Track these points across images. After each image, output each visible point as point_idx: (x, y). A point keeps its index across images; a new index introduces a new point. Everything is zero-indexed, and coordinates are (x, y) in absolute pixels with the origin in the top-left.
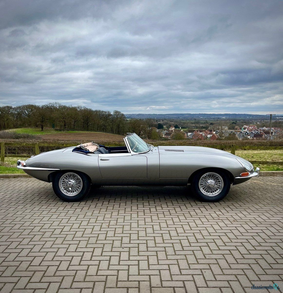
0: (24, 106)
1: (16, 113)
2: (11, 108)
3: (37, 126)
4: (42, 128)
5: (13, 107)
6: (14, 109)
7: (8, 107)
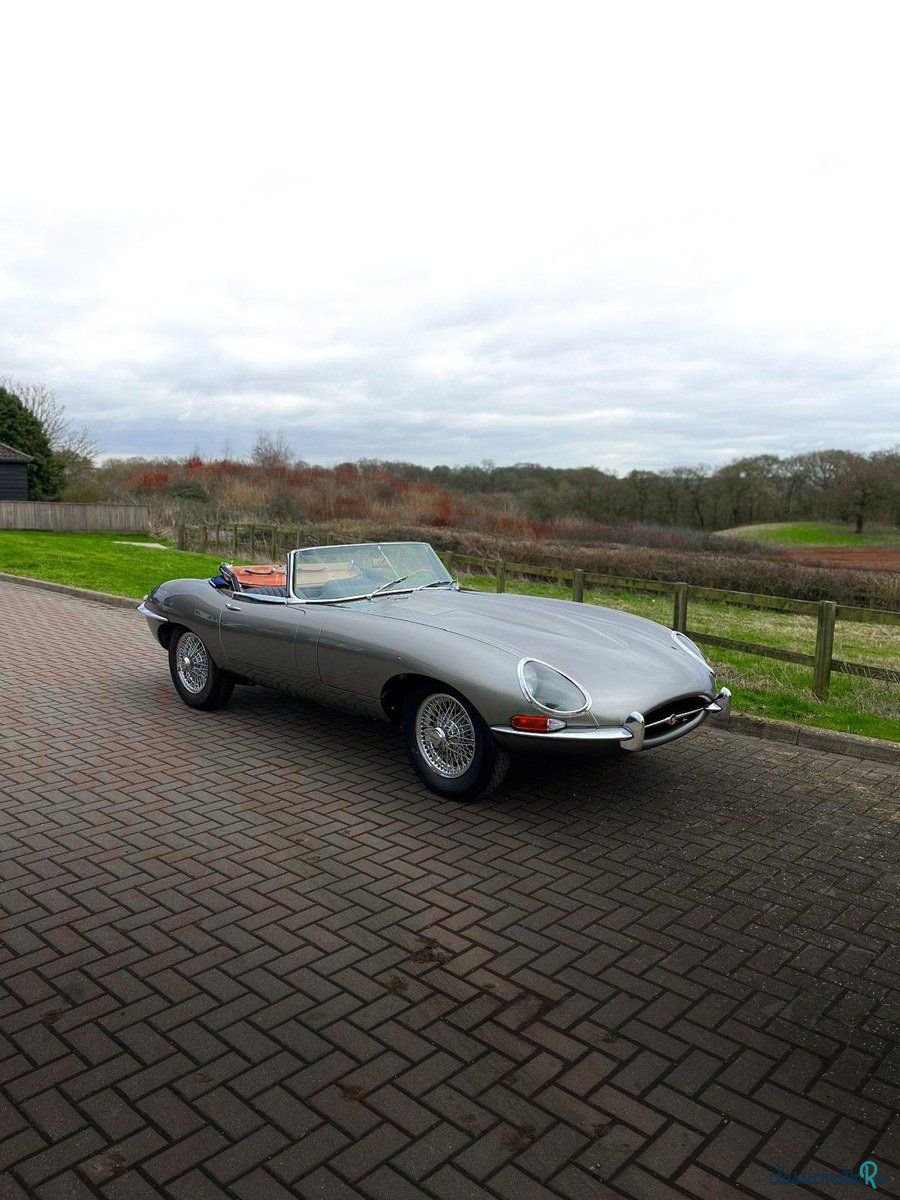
0: (814, 455)
1: (789, 475)
2: (775, 460)
3: (845, 518)
4: (860, 524)
5: (782, 458)
6: (783, 463)
7: (766, 458)
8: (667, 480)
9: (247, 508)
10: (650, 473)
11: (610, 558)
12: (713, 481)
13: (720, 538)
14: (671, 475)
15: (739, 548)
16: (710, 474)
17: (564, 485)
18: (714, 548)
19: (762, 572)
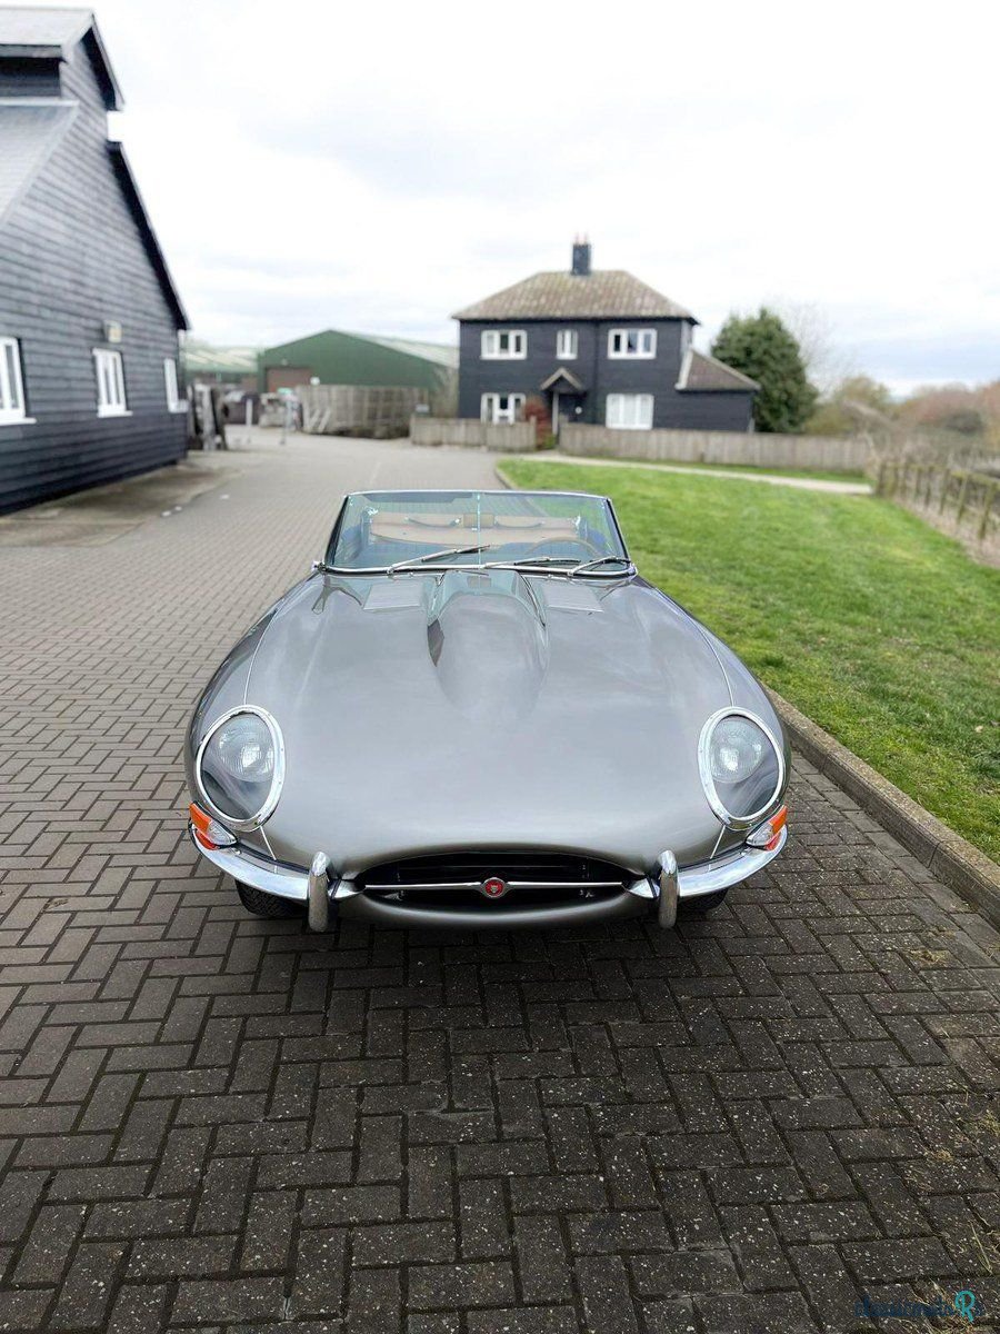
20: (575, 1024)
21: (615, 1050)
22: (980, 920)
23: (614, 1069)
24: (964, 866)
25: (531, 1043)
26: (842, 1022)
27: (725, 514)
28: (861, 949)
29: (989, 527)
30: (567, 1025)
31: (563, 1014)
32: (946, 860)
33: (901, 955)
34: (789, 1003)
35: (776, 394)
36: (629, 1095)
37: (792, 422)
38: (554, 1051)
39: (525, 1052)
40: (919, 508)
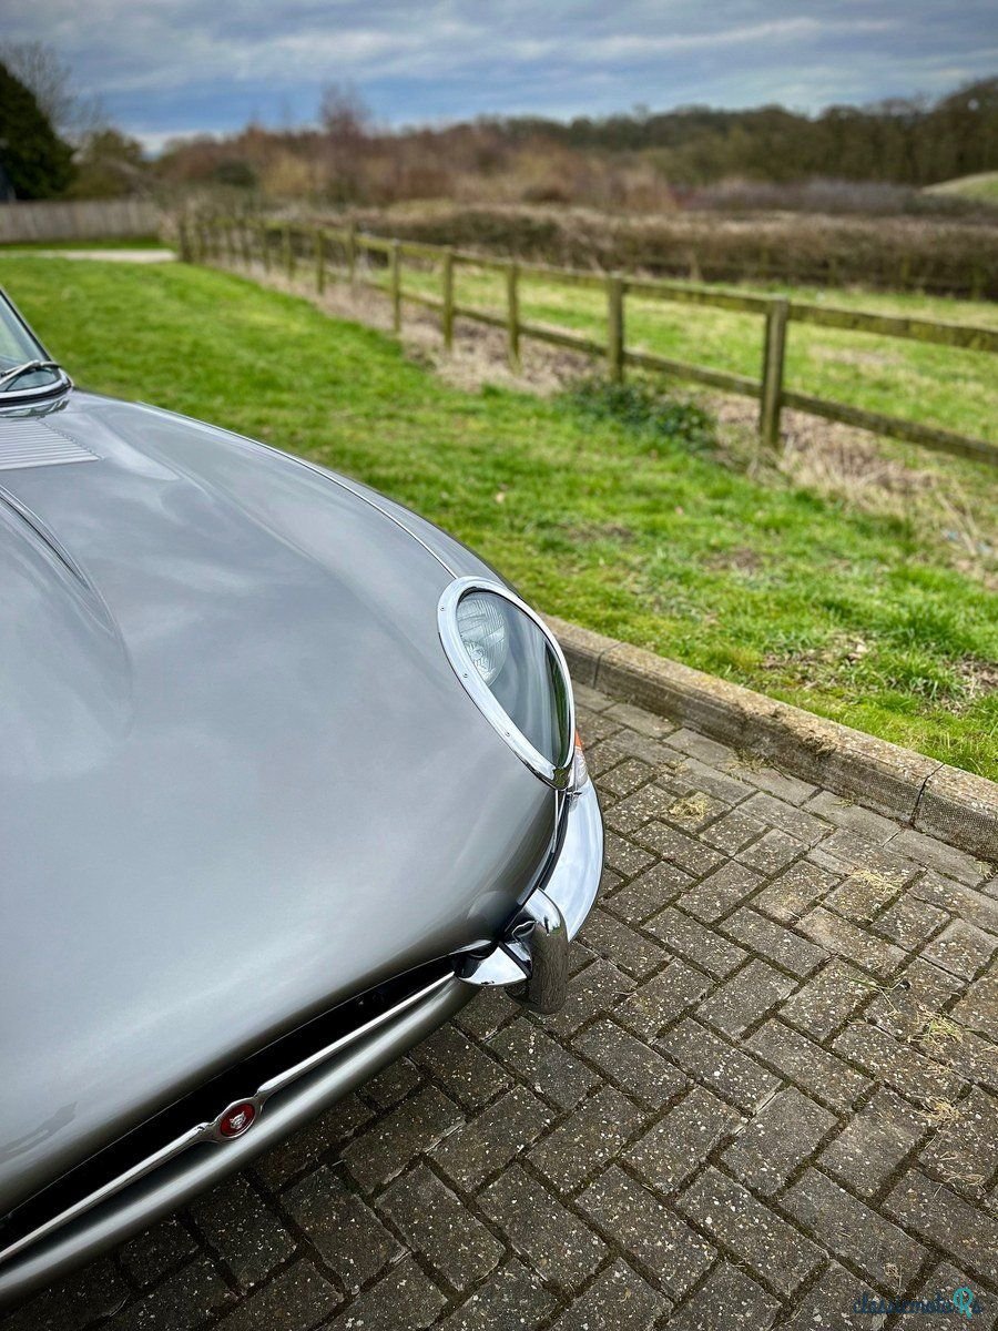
8: (873, 119)
9: (297, 194)
10: (851, 110)
11: (763, 236)
12: (936, 116)
13: (931, 197)
14: (878, 110)
15: (955, 209)
16: (929, 106)
17: (737, 132)
18: (916, 211)
19: (981, 242)
20: (380, 1189)
21: (470, 1204)
22: (694, 736)
23: (498, 1249)
24: (646, 676)
25: (336, 1280)
26: (688, 961)
27: (44, 298)
28: (620, 834)
29: (327, 279)
30: (369, 1201)
31: (350, 1184)
32: (617, 674)
33: (663, 821)
34: (612, 964)
35: (25, 155)
36: (552, 1287)
37: (55, 187)
38: (383, 1273)
39: (339, 1311)
40: (240, 268)
